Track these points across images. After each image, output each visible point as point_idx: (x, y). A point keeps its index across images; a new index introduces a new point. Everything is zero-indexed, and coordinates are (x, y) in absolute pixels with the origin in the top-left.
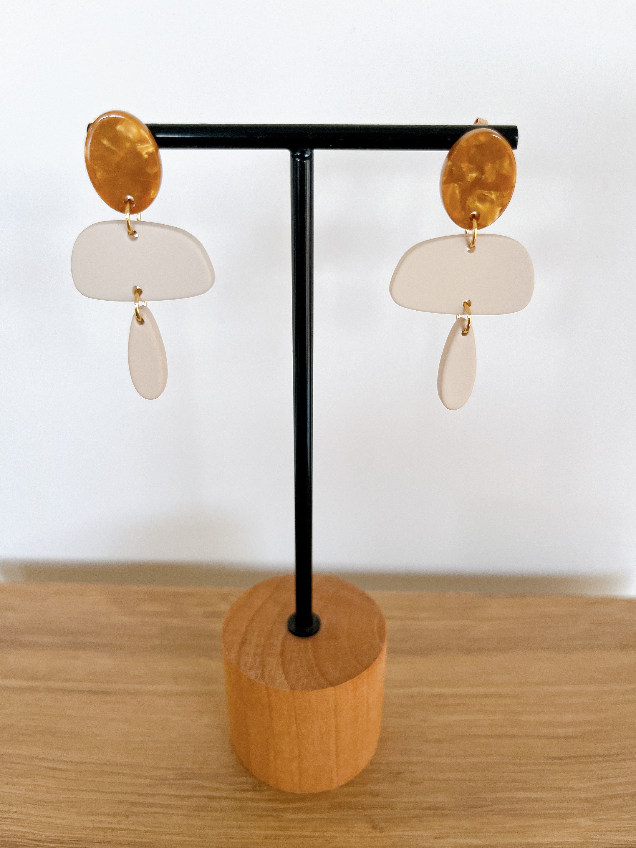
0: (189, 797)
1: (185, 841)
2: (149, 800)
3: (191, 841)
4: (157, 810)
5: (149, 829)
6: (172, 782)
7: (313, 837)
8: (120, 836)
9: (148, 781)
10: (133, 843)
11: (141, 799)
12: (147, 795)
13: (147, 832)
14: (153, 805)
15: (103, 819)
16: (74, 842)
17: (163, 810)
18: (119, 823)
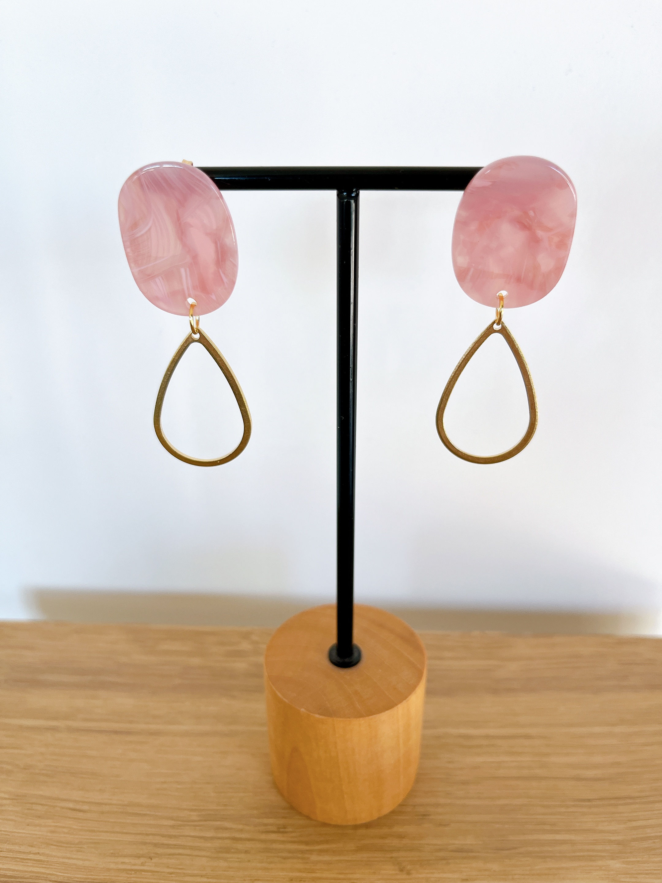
0: (212, 838)
2: (173, 842)
4: (181, 851)
5: (172, 870)
6: (196, 823)
7: (339, 879)
8: (143, 878)
9: (170, 823)
11: (165, 841)
12: (170, 837)
13: (171, 873)
14: (175, 846)
15: (126, 860)
17: (188, 852)
18: (143, 864)
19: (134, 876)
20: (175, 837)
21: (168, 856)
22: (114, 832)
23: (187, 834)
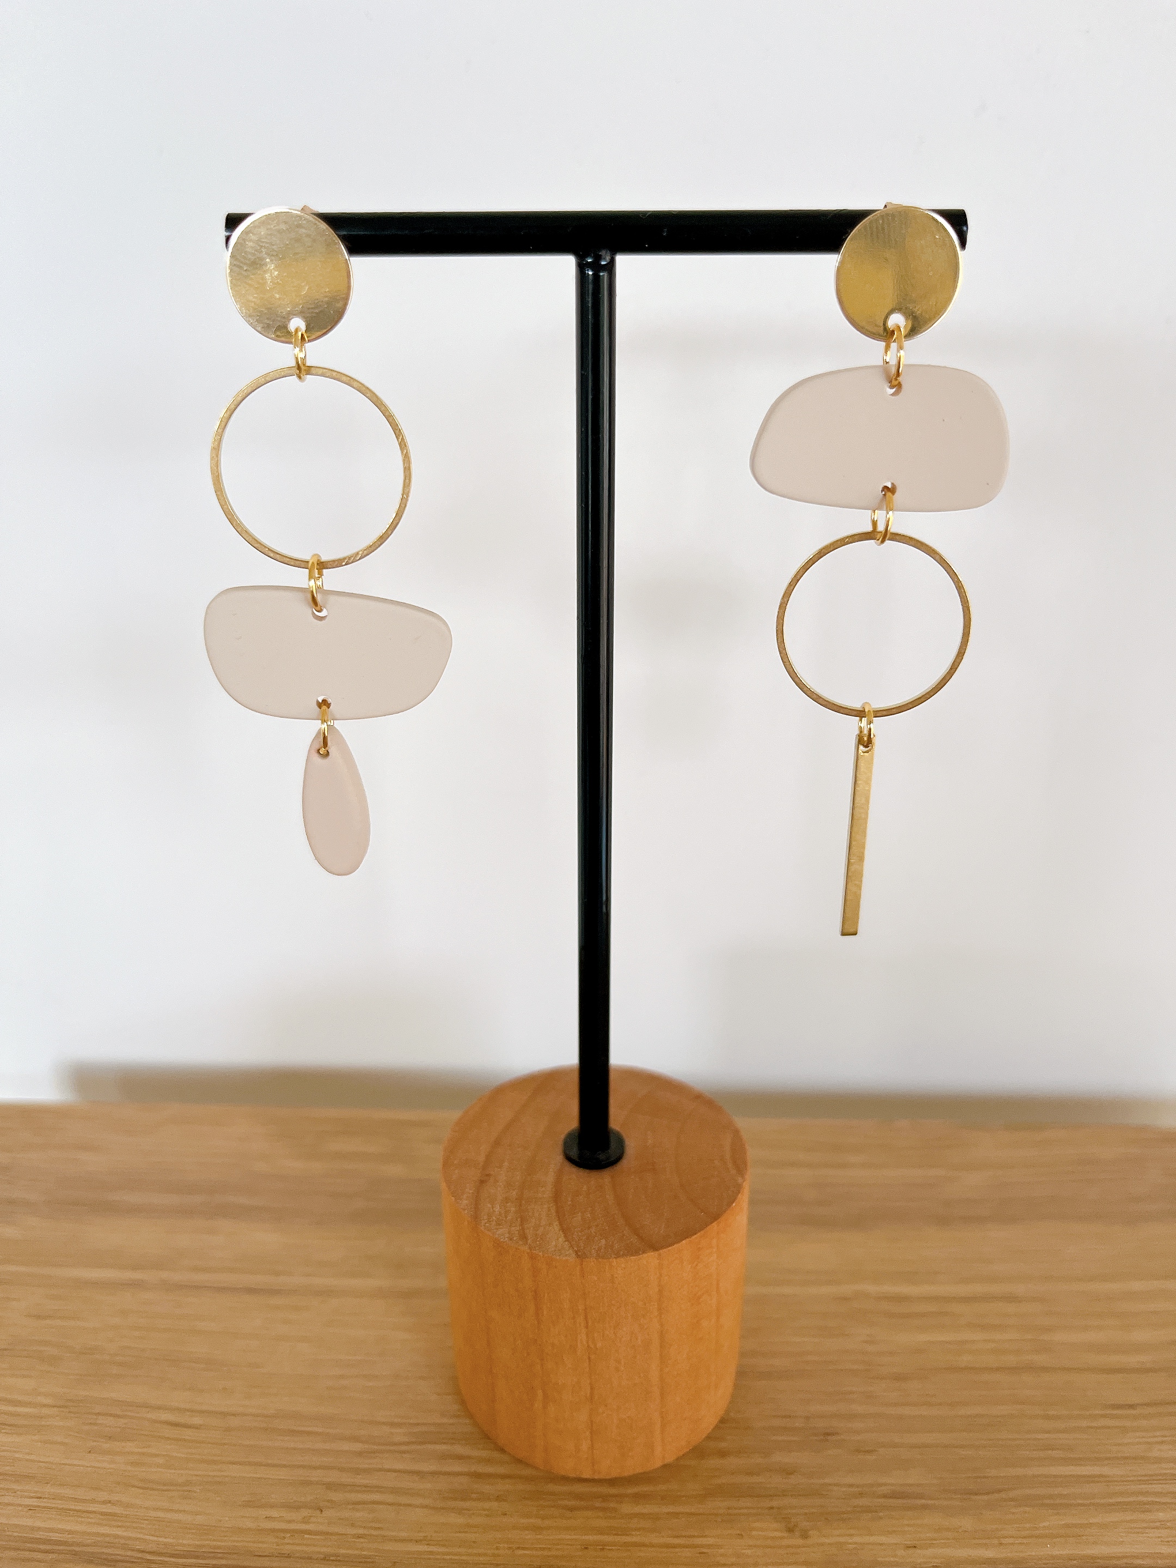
0: (433, 1473)
1: (431, 1553)
2: (361, 1480)
3: (444, 1554)
4: (376, 1497)
5: (361, 1531)
6: (403, 1448)
7: (674, 1546)
8: (307, 1545)
9: (358, 1447)
10: (333, 1556)
11: (346, 1478)
12: (357, 1471)
13: (359, 1536)
14: (368, 1489)
15: (274, 1513)
16: (220, 1555)
17: (390, 1498)
18: (305, 1520)
19: (291, 1542)
20: (367, 1471)
21: (351, 1507)
22: (250, 1464)
23: (387, 1466)
